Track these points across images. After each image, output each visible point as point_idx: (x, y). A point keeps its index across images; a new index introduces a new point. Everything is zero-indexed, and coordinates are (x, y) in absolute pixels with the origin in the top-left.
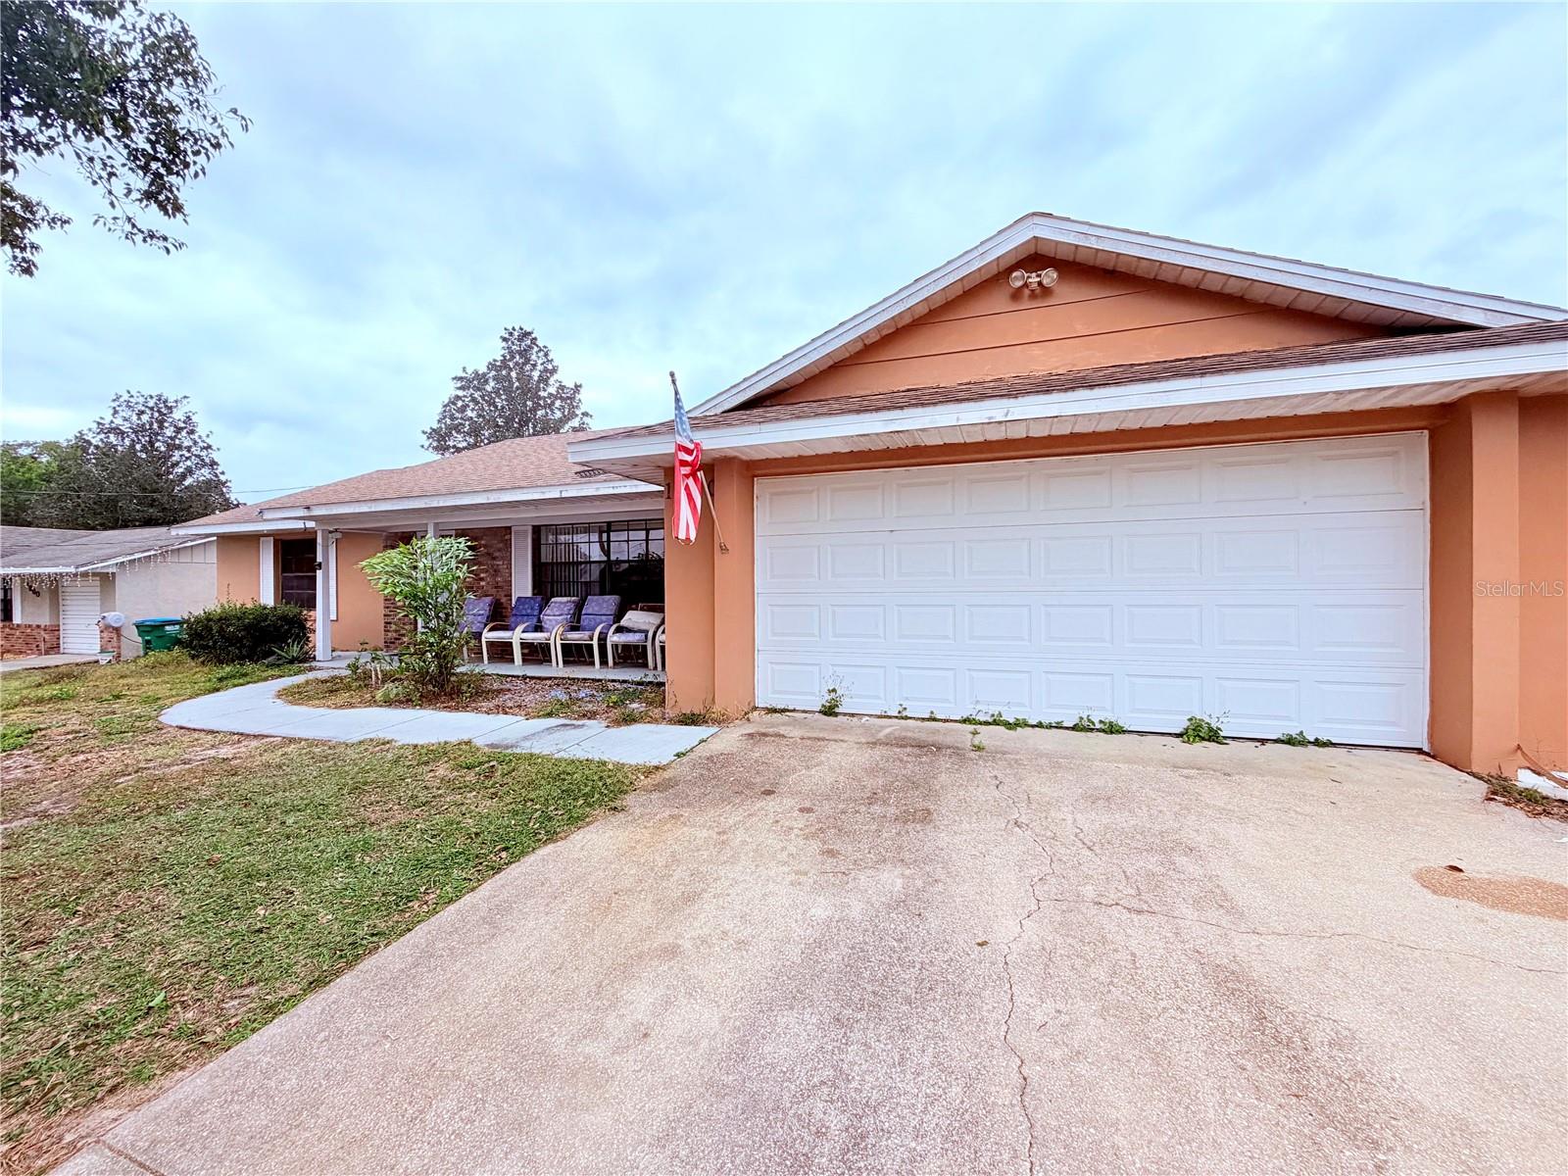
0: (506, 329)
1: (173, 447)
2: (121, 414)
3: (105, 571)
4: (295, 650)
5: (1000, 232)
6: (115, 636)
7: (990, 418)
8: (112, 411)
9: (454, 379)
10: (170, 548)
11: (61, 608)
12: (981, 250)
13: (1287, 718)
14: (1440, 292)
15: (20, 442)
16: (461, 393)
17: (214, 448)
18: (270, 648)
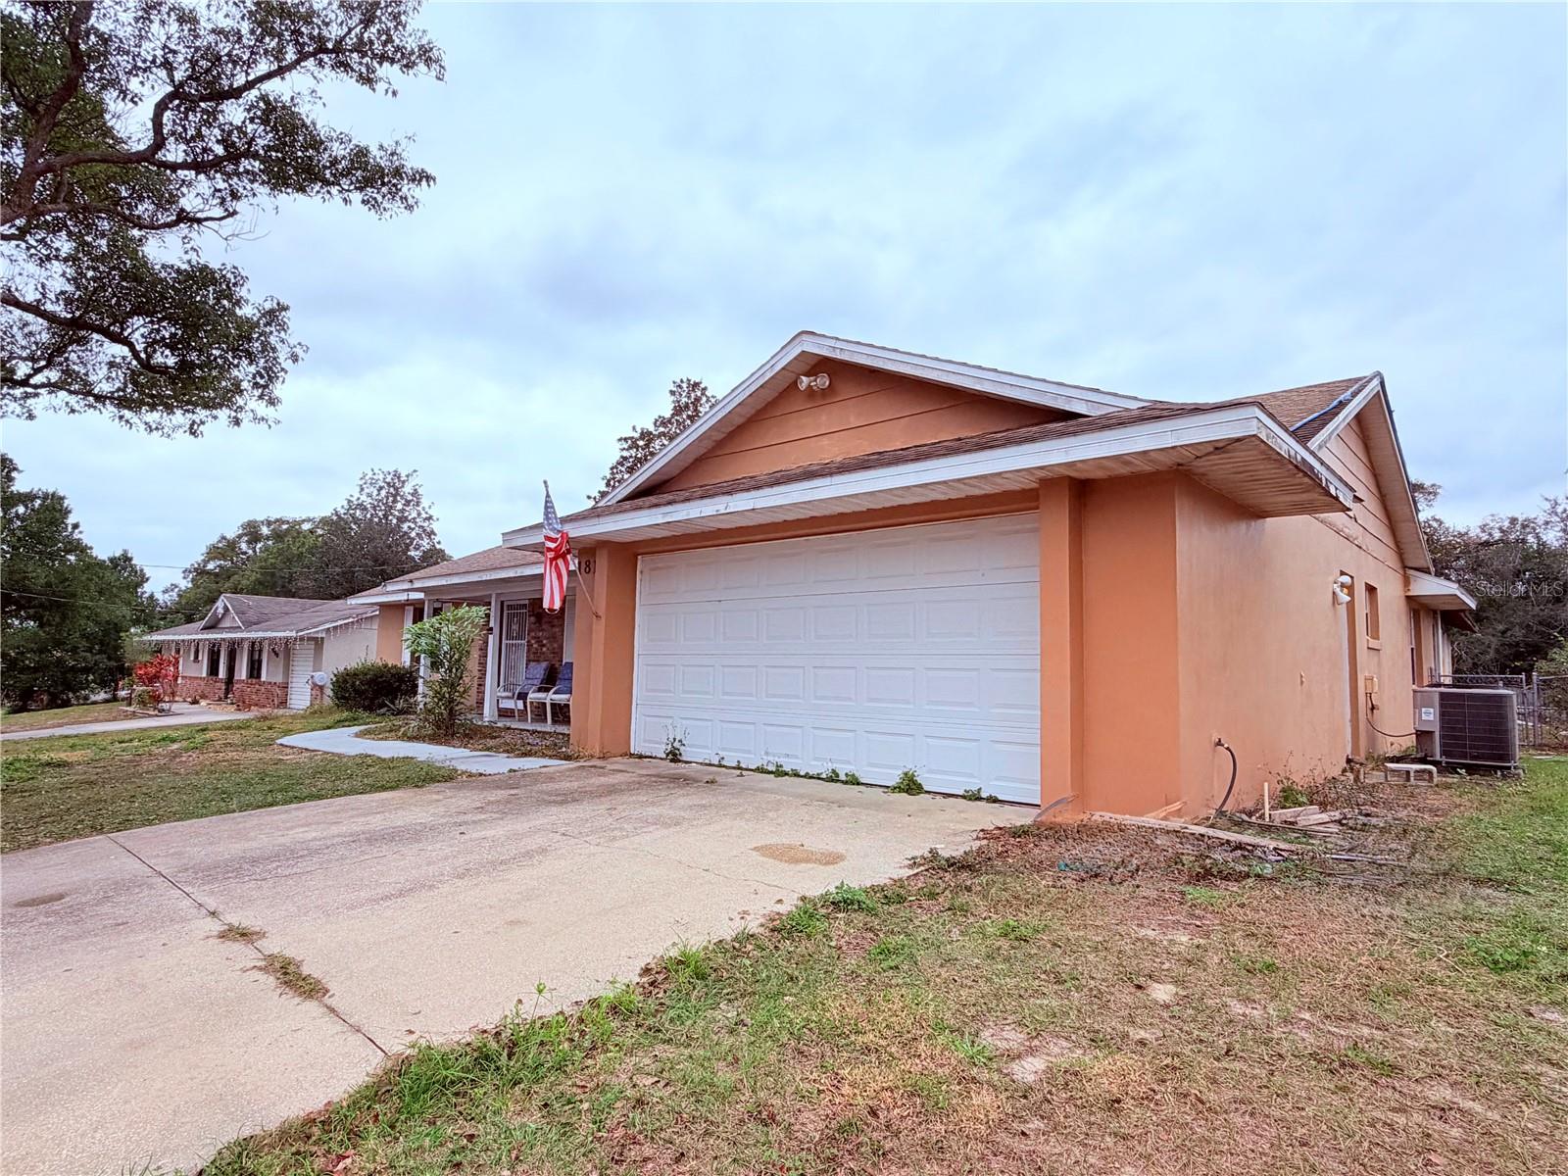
0: (674, 383)
1: (402, 519)
2: (366, 490)
3: (316, 635)
4: (401, 704)
5: (783, 348)
6: (319, 693)
7: (717, 511)
8: (358, 489)
9: (620, 440)
10: (364, 616)
11: (291, 668)
12: (772, 363)
13: (971, 776)
14: (1055, 386)
15: (304, 518)
16: (626, 454)
17: (434, 518)
18: (383, 701)
